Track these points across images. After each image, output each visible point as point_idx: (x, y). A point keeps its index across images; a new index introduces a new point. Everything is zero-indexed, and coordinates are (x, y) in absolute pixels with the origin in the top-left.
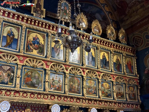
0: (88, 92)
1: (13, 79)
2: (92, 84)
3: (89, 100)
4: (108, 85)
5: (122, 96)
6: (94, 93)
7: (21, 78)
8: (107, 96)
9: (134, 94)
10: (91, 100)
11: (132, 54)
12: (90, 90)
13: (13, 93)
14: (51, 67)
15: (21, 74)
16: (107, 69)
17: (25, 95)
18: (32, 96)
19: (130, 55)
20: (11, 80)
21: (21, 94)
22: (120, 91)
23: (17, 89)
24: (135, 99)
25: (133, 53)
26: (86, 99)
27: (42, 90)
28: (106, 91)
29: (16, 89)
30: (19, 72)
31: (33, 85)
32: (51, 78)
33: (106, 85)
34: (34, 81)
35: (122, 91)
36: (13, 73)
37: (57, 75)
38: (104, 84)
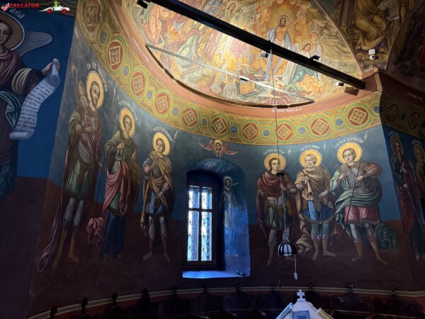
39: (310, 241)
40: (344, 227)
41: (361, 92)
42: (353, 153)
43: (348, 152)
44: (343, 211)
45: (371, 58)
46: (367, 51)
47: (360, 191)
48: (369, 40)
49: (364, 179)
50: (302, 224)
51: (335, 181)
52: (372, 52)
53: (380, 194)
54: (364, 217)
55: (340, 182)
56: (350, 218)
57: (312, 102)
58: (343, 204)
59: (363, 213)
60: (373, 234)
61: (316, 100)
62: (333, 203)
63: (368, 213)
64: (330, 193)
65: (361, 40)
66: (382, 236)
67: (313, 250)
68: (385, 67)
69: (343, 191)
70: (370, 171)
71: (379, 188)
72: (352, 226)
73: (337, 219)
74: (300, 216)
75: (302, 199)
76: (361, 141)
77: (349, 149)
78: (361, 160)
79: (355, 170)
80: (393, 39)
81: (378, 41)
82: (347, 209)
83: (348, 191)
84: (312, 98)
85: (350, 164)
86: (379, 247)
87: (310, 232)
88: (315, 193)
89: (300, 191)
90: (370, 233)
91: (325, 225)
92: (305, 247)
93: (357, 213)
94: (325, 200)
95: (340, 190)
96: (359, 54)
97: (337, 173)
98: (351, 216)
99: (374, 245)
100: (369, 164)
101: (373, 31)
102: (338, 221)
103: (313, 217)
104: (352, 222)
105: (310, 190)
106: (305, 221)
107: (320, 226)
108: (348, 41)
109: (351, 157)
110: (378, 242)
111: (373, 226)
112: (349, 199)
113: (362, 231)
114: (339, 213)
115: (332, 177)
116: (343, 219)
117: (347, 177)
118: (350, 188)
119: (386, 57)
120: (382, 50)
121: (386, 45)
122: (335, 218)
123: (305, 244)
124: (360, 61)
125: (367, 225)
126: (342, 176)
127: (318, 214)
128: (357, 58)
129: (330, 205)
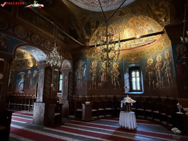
39: (159, 84)
41: (164, 34)
42: (167, 55)
44: (166, 74)
47: (169, 67)
48: (162, 16)
49: (169, 63)
50: (157, 79)
51: (164, 65)
52: (163, 20)
57: (156, 40)
58: (166, 72)
61: (157, 39)
62: (164, 72)
63: (171, 74)
64: (163, 69)
65: (159, 18)
67: (160, 86)
68: (170, 23)
70: (170, 61)
72: (168, 79)
74: (157, 76)
75: (157, 71)
76: (169, 50)
78: (169, 57)
79: (168, 61)
80: (169, 13)
81: (164, 15)
83: (167, 68)
84: (155, 39)
86: (173, 85)
87: (159, 81)
89: (157, 69)
90: (171, 81)
91: (163, 79)
92: (158, 85)
93: (169, 75)
94: (162, 71)
95: (165, 68)
96: (160, 22)
98: (168, 76)
103: (160, 77)
104: (168, 77)
105: (159, 68)
106: (158, 78)
107: (162, 79)
108: (155, 20)
110: (173, 83)
112: (167, 70)
115: (164, 63)
116: (166, 76)
118: (167, 66)
119: (169, 20)
120: (167, 18)
121: (168, 16)
123: (158, 84)
124: (161, 25)
126: (166, 63)
127: (161, 75)
128: (160, 24)
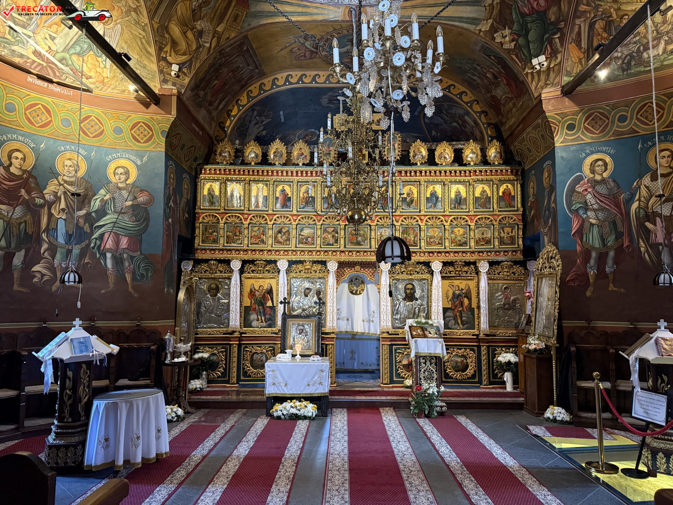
0: (428, 244)
1: (337, 240)
2: (436, 233)
3: (429, 253)
4: (462, 231)
5: (488, 242)
6: (439, 243)
7: (345, 238)
8: (460, 245)
9: (511, 237)
10: (432, 252)
11: (512, 177)
12: (432, 240)
13: (338, 253)
14: (378, 221)
15: (345, 234)
16: (462, 209)
17: (350, 254)
18: (358, 254)
19: (509, 180)
20: (336, 241)
21: (347, 253)
22: (485, 236)
23: (342, 248)
24: (513, 243)
25: (516, 175)
26: (424, 252)
27: (368, 247)
28: (459, 238)
29: (340, 249)
30: (342, 232)
31: (359, 244)
32: (379, 234)
33: (459, 231)
34: (360, 239)
35: (489, 235)
36: (337, 233)
37: (386, 229)
38: (456, 230)
40: (98, 256)
41: (153, 107)
42: (127, 173)
43: (120, 170)
44: (101, 237)
45: (173, 73)
46: (171, 64)
47: (126, 218)
49: (132, 206)
50: (45, 246)
51: (98, 200)
53: (147, 226)
54: (124, 247)
55: (104, 203)
56: (107, 246)
57: (89, 91)
58: (103, 229)
59: (124, 242)
60: (129, 266)
62: (91, 226)
63: (129, 244)
66: (139, 268)
68: (183, 91)
69: (106, 214)
70: (142, 199)
71: (147, 219)
72: (109, 255)
73: (92, 245)
75: (50, 215)
76: (139, 163)
77: (123, 167)
78: (133, 184)
79: (125, 194)
81: (184, 58)
82: (106, 236)
83: (113, 216)
85: (120, 185)
87: (53, 257)
88: (69, 210)
89: (50, 205)
90: (127, 264)
97: (102, 192)
99: (128, 277)
100: (142, 191)
101: (183, 45)
102: (93, 248)
103: (61, 240)
104: (110, 250)
105: (63, 205)
107: (69, 252)
109: (123, 177)
110: (134, 274)
111: (132, 258)
112: (111, 225)
113: (118, 261)
114: (96, 239)
115: (95, 195)
116: (100, 246)
117: (114, 199)
118: (115, 212)
119: (187, 80)
120: (185, 70)
121: (190, 67)
122: (90, 243)
123: (44, 271)
124: (161, 72)
125: (125, 256)
126: (107, 197)
127: (69, 237)
128: (159, 67)
129: (87, 228)
